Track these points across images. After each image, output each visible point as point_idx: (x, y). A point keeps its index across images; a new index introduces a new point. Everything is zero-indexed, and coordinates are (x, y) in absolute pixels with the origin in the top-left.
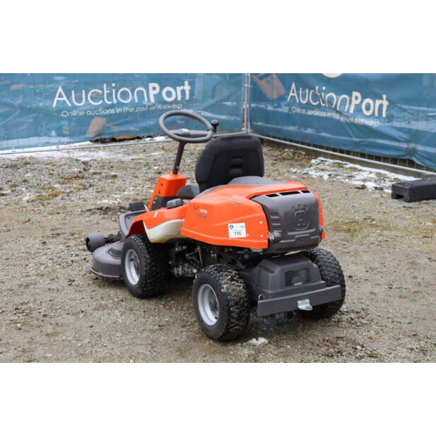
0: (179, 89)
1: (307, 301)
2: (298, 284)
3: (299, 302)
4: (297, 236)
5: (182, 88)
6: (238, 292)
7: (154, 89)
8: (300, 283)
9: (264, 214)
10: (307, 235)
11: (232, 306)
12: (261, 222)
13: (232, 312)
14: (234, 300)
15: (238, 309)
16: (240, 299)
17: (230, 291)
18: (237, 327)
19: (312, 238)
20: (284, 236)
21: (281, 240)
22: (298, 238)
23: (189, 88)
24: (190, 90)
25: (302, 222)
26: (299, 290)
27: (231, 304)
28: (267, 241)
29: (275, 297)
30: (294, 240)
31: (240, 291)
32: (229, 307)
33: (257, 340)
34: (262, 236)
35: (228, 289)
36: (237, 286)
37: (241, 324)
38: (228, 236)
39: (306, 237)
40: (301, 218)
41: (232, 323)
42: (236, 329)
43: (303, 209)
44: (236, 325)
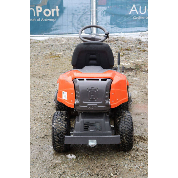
0: (53, 10)
1: (95, 141)
2: (92, 131)
3: (89, 141)
4: (88, 105)
5: (54, 10)
6: (60, 129)
7: (39, 9)
8: (93, 130)
9: (74, 89)
10: (96, 105)
11: (56, 135)
12: (72, 94)
13: (55, 138)
14: (57, 132)
15: (59, 137)
16: (61, 132)
17: (56, 127)
18: (59, 147)
19: (99, 107)
20: (81, 103)
21: (79, 105)
22: (89, 105)
23: (59, 10)
24: (59, 11)
25: (94, 97)
26: (92, 134)
27: (55, 134)
28: (74, 104)
29: (77, 135)
30: (86, 106)
31: (62, 128)
32: (54, 135)
33: (71, 155)
34: (72, 101)
35: (55, 125)
36: (61, 125)
37: (61, 145)
38: (62, 98)
39: (95, 106)
40: (92, 95)
41: (56, 144)
42: (59, 148)
43: (94, 90)
44: (58, 145)
